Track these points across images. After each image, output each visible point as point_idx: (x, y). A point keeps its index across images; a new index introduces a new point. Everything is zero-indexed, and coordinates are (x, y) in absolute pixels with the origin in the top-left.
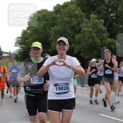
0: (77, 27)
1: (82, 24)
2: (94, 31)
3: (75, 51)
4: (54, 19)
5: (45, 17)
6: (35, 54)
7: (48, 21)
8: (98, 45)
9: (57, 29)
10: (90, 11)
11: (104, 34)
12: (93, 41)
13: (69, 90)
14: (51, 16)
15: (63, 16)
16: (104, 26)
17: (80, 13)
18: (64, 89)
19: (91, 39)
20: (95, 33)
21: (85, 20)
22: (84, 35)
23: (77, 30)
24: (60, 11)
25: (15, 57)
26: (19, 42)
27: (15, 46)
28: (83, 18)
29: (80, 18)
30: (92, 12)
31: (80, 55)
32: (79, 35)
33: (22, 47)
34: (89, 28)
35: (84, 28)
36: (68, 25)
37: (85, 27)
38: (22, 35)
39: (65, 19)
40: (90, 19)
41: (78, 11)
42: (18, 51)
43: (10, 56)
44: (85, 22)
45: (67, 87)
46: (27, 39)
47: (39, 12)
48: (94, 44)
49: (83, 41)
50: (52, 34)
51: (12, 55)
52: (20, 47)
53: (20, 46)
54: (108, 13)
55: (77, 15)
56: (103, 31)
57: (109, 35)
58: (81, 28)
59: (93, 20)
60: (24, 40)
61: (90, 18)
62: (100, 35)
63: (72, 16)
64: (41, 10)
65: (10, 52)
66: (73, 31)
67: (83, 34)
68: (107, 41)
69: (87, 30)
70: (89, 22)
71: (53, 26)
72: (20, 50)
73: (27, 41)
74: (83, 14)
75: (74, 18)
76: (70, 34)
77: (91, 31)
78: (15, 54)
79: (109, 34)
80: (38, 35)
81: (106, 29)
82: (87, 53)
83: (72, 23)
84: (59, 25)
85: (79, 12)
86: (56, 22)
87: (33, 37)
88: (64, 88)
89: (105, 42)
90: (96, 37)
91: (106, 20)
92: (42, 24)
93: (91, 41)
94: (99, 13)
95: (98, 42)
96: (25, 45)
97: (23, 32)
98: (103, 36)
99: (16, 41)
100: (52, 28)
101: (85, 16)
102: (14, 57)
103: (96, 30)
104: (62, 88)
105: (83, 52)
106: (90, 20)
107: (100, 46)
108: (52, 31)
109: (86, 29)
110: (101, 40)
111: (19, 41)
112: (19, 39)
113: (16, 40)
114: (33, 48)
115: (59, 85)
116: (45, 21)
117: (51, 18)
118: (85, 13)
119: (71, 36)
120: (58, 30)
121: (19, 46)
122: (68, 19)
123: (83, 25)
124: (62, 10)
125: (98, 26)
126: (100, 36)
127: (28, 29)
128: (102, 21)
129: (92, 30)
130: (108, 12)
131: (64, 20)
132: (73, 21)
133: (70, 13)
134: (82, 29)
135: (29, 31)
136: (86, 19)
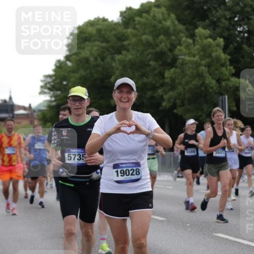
0: (169, 54)
1: (179, 47)
2: (203, 62)
3: (164, 104)
4: (121, 38)
5: (103, 33)
6: (76, 109)
7: (108, 42)
8: (211, 90)
9: (127, 59)
10: (194, 21)
11: (224, 69)
12: (201, 82)
13: (140, 175)
14: (114, 32)
15: (139, 32)
16: (224, 53)
17: (175, 26)
18: (132, 175)
19: (197, 79)
20: (205, 66)
21: (184, 39)
22: (183, 72)
23: (169, 61)
24: (134, 21)
25: (41, 117)
26: (48, 86)
27: (40, 93)
28: (182, 35)
29: (174, 35)
30: (199, 23)
31: (175, 111)
32: (173, 70)
33: (56, 96)
34: (194, 56)
35: (183, 57)
36: (150, 51)
37: (185, 55)
38: (55, 71)
39: (144, 37)
40: (195, 38)
41: (170, 22)
42: (46, 104)
43: (31, 114)
44: (184, 45)
45: (136, 169)
46: (64, 78)
47: (90, 24)
48: (203, 88)
49: (180, 84)
50: (117, 69)
51: (34, 111)
52: (50, 95)
53: (52, 93)
54: (234, 26)
55: (168, 28)
56: (223, 61)
57: (233, 71)
58: (178, 56)
59: (201, 39)
60: (58, 81)
61: (196, 36)
62: (217, 70)
63: (158, 31)
64: (95, 19)
65: (30, 105)
66: (160, 62)
67: (180, 68)
68: (231, 84)
69: (189, 61)
70: (194, 44)
71: (120, 53)
72: (51, 101)
73: (65, 83)
74: (181, 27)
75: (162, 37)
76: (155, 69)
77: (196, 63)
78: (40, 111)
79: (234, 68)
80: (88, 71)
81: (229, 57)
82: (188, 107)
83: (157, 45)
84: (131, 50)
85: (173, 22)
86: (125, 43)
87: (77, 75)
88: (131, 172)
89: (227, 84)
90: (207, 75)
91: (228, 40)
92: (95, 48)
93: (196, 82)
94: (214, 25)
95: (211, 85)
96: (62, 92)
97: (58, 65)
98: (222, 73)
99: (42, 84)
100: (118, 57)
101: (185, 31)
102: (38, 115)
103: (207, 60)
104: (127, 171)
105: (180, 106)
106: (194, 40)
107: (216, 93)
108: (117, 62)
109: (187, 58)
110: (219, 81)
111: (49, 83)
112: (49, 80)
113: (42, 81)
114: (70, 99)
115: (122, 166)
116: (102, 42)
117: (115, 35)
118: (184, 24)
119: (156, 72)
120: (130, 61)
121: (49, 93)
122: (150, 38)
123: (180, 50)
124: (137, 19)
125: (213, 51)
126: (217, 72)
127: (68, 58)
128: (221, 41)
129: (199, 61)
130: (233, 23)
131: (141, 40)
132: (161, 43)
133: (154, 26)
134: (179, 59)
135: (69, 64)
136: (187, 37)
